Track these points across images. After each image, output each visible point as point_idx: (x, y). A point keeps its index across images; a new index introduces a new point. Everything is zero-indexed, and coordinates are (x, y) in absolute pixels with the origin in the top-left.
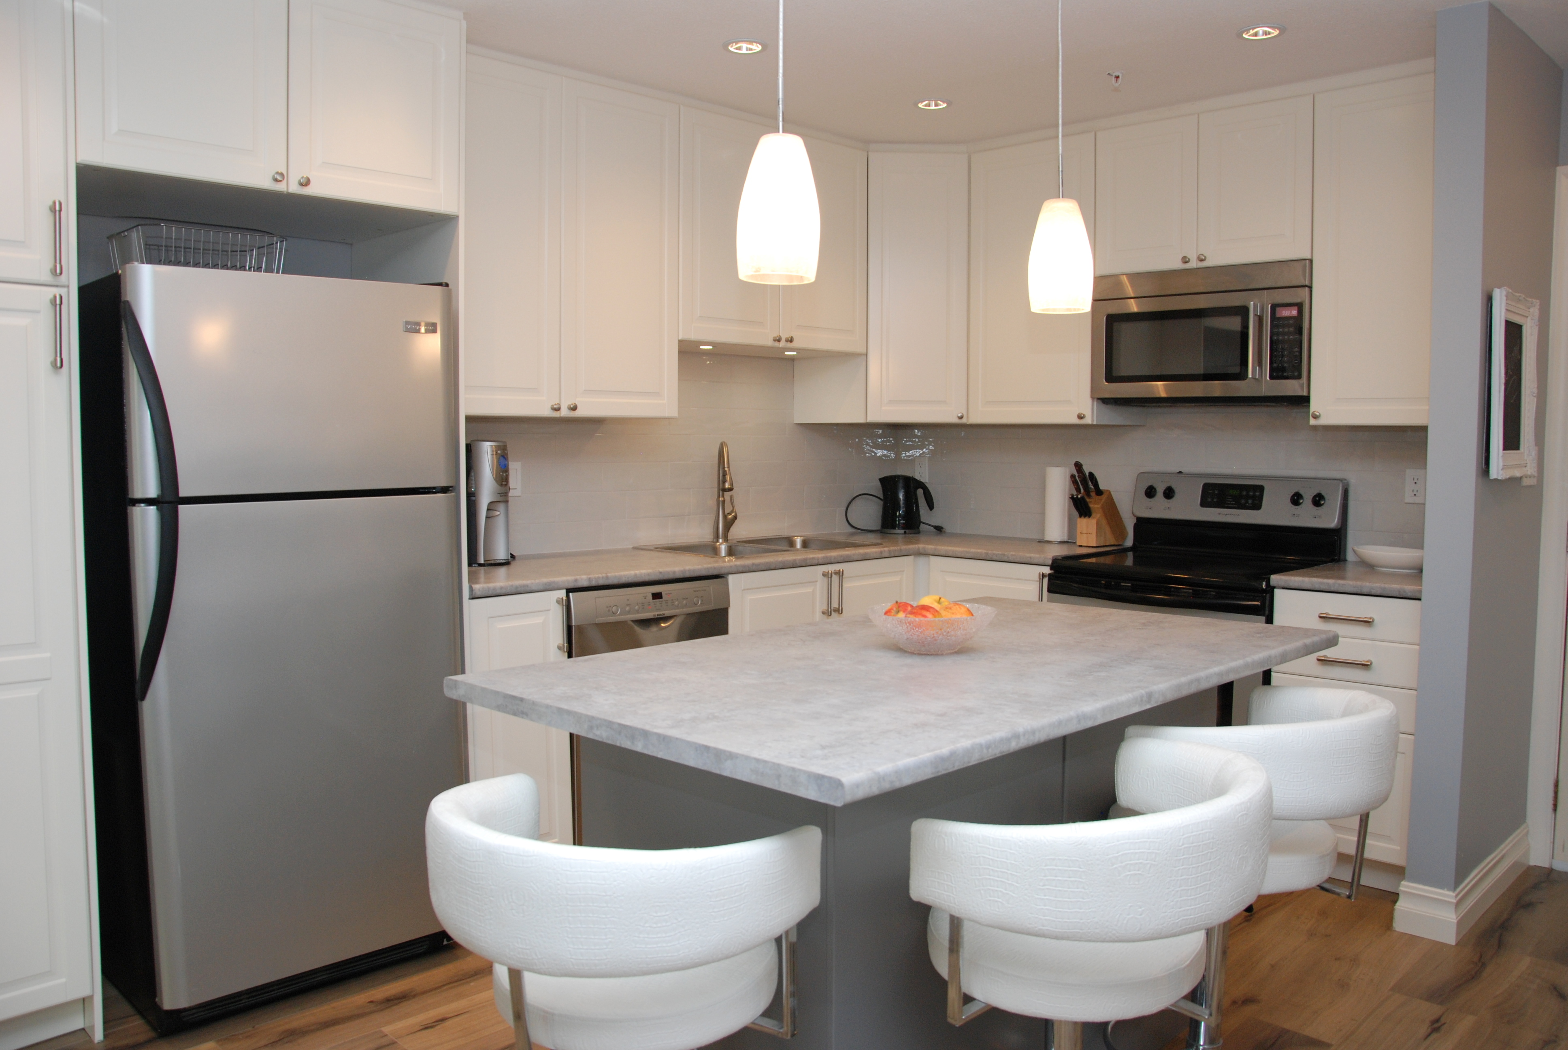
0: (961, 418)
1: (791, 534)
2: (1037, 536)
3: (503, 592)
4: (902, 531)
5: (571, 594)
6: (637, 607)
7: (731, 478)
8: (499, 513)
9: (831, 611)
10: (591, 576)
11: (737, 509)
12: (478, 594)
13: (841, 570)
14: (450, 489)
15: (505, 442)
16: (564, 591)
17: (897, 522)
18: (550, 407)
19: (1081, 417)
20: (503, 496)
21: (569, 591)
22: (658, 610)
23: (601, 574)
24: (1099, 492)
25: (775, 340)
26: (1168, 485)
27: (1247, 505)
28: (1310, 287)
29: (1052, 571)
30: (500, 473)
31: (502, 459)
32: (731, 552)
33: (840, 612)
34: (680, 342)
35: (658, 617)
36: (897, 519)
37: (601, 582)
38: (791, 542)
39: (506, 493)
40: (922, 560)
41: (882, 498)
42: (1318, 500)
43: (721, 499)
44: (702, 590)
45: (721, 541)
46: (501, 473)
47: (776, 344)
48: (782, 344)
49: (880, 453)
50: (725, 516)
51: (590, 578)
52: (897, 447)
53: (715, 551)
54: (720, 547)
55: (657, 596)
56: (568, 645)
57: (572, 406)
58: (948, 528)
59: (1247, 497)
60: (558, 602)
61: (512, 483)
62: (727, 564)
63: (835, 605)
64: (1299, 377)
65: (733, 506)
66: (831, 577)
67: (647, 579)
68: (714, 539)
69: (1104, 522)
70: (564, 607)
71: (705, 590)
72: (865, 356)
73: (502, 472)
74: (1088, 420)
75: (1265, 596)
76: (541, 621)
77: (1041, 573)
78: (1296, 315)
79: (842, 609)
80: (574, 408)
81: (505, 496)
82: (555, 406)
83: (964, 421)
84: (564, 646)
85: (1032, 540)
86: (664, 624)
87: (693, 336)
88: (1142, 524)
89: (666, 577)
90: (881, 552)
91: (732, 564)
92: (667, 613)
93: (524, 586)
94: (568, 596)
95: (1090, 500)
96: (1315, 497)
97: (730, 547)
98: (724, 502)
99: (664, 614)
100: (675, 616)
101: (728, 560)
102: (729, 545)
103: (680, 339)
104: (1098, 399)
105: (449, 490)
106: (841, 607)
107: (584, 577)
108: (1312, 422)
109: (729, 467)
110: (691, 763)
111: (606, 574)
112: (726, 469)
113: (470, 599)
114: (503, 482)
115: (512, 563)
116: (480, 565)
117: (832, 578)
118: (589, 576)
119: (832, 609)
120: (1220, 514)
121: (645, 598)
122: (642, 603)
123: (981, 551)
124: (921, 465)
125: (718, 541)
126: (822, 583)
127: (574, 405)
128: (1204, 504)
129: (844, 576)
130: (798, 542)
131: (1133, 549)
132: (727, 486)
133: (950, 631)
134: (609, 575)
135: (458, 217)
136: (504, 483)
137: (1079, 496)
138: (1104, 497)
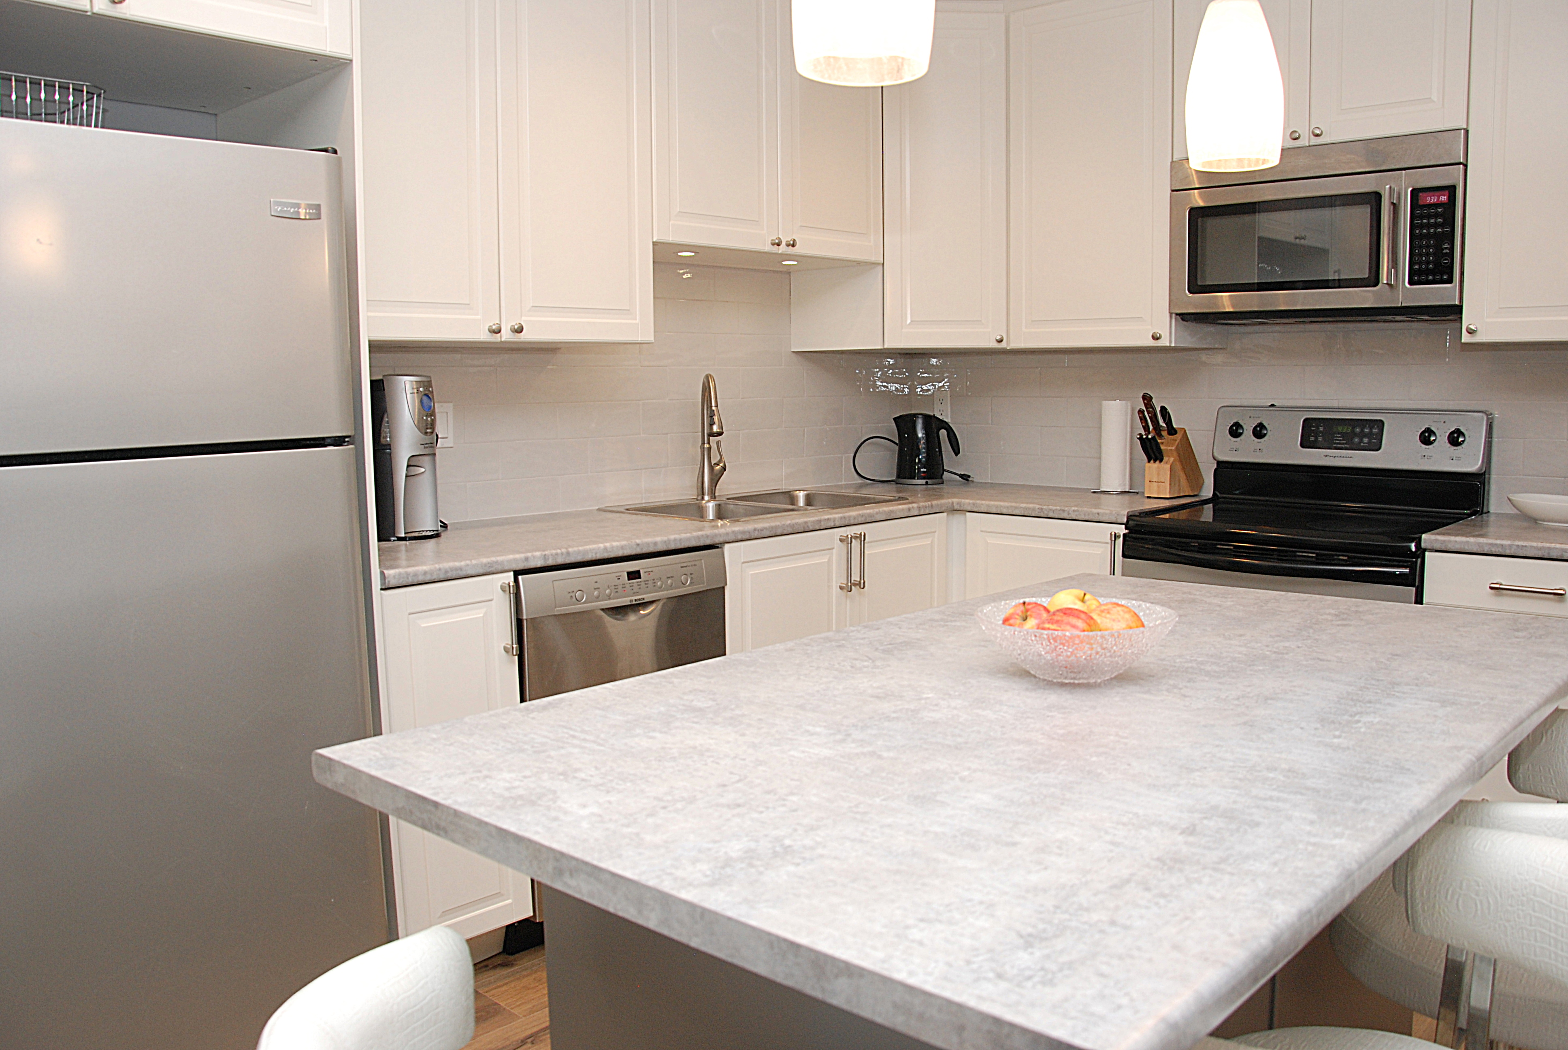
0: (1000, 341)
1: (791, 488)
2: (1093, 487)
3: (428, 578)
4: (923, 481)
5: (520, 577)
6: (608, 591)
7: (720, 420)
8: (423, 470)
9: (851, 586)
10: (546, 552)
11: (725, 458)
12: (393, 583)
13: (863, 534)
14: (346, 440)
15: (430, 377)
16: (512, 574)
17: (917, 471)
18: (487, 328)
19: (1155, 338)
20: (427, 447)
21: (517, 573)
22: (635, 594)
23: (560, 549)
24: (1172, 431)
25: (773, 244)
26: (1259, 422)
27: (1362, 444)
28: (1466, 166)
29: (1127, 531)
30: (423, 418)
31: (425, 398)
32: (720, 514)
33: (862, 587)
34: (655, 244)
35: (637, 602)
36: (917, 467)
37: (560, 561)
38: (790, 497)
39: (431, 443)
40: (957, 518)
41: (897, 442)
42: (1455, 438)
43: (706, 446)
44: (692, 566)
45: (706, 498)
46: (425, 418)
47: (775, 249)
48: (782, 249)
49: (893, 387)
50: (711, 468)
51: (545, 555)
52: (911, 380)
53: (700, 513)
54: (706, 506)
55: (634, 575)
56: (518, 646)
57: (516, 327)
58: (975, 477)
59: (1362, 435)
60: (503, 589)
61: (440, 430)
62: (722, 531)
63: (856, 577)
64: (1450, 281)
65: (721, 455)
66: (851, 543)
67: (620, 553)
68: (698, 496)
69: (1178, 467)
70: (512, 595)
71: (695, 565)
72: (881, 267)
73: (426, 416)
74: (1164, 342)
75: (1416, 562)
76: (482, 615)
77: (1113, 534)
78: (1447, 202)
79: (864, 583)
80: (520, 330)
81: (432, 447)
82: (494, 327)
83: (1003, 345)
84: (513, 647)
85: (1087, 490)
86: (643, 611)
87: (671, 238)
88: (1224, 469)
89: (645, 550)
90: (909, 509)
91: (729, 530)
92: (648, 597)
93: (456, 569)
94: (516, 580)
95: (1163, 441)
96: (1452, 433)
97: (719, 505)
98: (710, 449)
99: (644, 599)
100: (657, 600)
101: (721, 525)
102: (718, 502)
103: (654, 240)
104: (1177, 314)
105: (345, 442)
106: (864, 580)
107: (538, 554)
108: (1466, 338)
109: (717, 406)
110: (761, 969)
111: (567, 548)
112: (714, 408)
113: (382, 589)
114: (427, 428)
115: (442, 534)
116: (400, 539)
117: (853, 544)
118: (544, 553)
119: (852, 582)
120: (1326, 456)
121: (619, 579)
122: (615, 586)
123: (1033, 506)
124: (941, 400)
125: (703, 499)
126: (839, 550)
127: (519, 325)
128: (1306, 443)
129: (866, 541)
130: (801, 495)
131: (1213, 500)
132: (715, 429)
133: (1117, 650)
134: (570, 550)
135: (351, 61)
136: (428, 431)
137: (1150, 437)
138: (1178, 436)
